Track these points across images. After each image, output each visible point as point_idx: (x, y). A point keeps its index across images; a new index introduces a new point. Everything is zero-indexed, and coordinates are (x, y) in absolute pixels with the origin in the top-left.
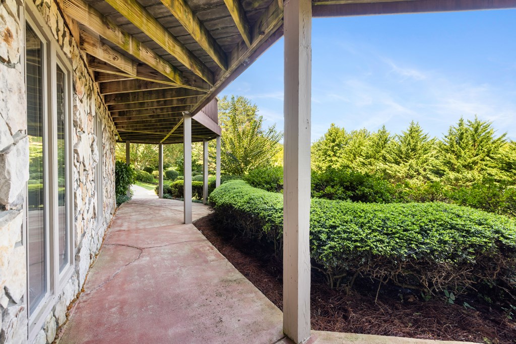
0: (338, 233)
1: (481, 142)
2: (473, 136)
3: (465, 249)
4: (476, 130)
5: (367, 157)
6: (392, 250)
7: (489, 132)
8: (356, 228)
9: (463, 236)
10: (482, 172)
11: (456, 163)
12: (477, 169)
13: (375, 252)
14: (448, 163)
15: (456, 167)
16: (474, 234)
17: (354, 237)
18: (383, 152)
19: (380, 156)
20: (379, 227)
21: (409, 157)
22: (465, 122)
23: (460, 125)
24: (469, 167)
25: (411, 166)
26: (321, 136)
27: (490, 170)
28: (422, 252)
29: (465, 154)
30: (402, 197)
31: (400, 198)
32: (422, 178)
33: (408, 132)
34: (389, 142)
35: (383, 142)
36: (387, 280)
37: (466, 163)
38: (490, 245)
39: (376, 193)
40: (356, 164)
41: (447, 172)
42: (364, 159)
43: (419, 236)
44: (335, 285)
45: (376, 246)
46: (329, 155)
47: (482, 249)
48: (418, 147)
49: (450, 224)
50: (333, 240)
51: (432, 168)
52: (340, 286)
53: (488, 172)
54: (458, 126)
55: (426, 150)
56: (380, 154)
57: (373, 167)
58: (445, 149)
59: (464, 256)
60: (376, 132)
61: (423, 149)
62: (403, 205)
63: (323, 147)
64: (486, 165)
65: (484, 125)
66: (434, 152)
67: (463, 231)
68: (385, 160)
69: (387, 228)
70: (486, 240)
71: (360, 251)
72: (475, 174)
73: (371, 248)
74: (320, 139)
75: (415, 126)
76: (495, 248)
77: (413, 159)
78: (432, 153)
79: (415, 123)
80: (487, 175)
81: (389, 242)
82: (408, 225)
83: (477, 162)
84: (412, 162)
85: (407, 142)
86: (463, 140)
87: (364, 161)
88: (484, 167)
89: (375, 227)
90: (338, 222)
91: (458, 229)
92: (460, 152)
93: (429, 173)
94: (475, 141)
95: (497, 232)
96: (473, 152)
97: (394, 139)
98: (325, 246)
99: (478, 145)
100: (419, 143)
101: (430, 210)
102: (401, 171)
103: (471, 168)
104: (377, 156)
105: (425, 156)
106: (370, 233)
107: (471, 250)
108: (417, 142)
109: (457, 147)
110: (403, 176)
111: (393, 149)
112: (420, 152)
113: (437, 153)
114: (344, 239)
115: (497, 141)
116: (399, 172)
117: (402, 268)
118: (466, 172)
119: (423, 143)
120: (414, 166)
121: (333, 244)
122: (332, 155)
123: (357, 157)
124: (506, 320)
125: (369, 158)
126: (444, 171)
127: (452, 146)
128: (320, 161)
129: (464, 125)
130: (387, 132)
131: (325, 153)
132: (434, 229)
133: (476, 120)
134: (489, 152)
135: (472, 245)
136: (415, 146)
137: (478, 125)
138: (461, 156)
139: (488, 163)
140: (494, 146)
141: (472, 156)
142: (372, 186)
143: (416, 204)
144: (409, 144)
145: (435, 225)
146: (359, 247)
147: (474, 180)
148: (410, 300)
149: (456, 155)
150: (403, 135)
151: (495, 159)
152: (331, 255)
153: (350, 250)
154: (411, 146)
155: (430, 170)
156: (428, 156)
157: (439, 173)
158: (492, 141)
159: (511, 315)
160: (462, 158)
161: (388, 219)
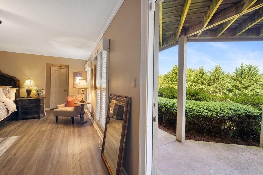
0: (193, 110)
1: (252, 76)
2: (248, 72)
3: (235, 116)
4: (250, 69)
5: (193, 82)
6: (211, 115)
7: (256, 71)
8: (199, 109)
9: (235, 112)
10: (252, 91)
11: (239, 86)
12: (250, 89)
13: (205, 116)
14: (235, 86)
15: (239, 88)
16: (238, 111)
17: (198, 112)
18: (202, 79)
19: (200, 82)
20: (206, 108)
21: (215, 82)
22: (244, 65)
23: (242, 67)
24: (246, 88)
25: (216, 87)
26: (169, 71)
27: (257, 90)
28: (221, 116)
29: (244, 81)
30: (214, 100)
31: (213, 100)
32: (222, 93)
33: (215, 70)
34: (205, 74)
35: (202, 75)
36: (209, 128)
37: (244, 86)
38: (243, 114)
39: (204, 98)
40: (188, 85)
41: (234, 90)
42: (192, 83)
43: (220, 111)
44: (189, 130)
45: (206, 114)
46: (174, 81)
47: (240, 116)
48: (220, 78)
49: (231, 108)
50: (191, 112)
51: (227, 88)
52: (191, 130)
53: (256, 91)
54: (240, 67)
55: (224, 79)
56: (200, 80)
57: (197, 87)
58: (234, 79)
59: (235, 118)
60: (198, 70)
61: (222, 78)
62: (214, 102)
63: (171, 76)
64: (255, 87)
65: (254, 67)
66: (228, 80)
67: (234, 110)
68: (203, 84)
69: (209, 109)
70: (242, 113)
71: (201, 116)
72: (249, 92)
73: (204, 115)
74: (169, 72)
75: (218, 67)
76: (245, 115)
77: (217, 83)
78: (227, 81)
79: (218, 65)
80: (255, 92)
81: (210, 113)
82: (216, 108)
83: (250, 86)
84: (217, 85)
85: (214, 75)
86: (243, 75)
87: (192, 84)
88: (254, 88)
89: (205, 108)
90: (192, 107)
91: (233, 110)
92: (241, 80)
93: (225, 91)
94: (249, 75)
95: (246, 111)
96: (248, 80)
97: (207, 73)
98: (188, 114)
99: (251, 77)
100: (220, 75)
101: (224, 104)
102: (211, 89)
103: (247, 89)
104: (199, 82)
105: (223, 82)
106: (204, 110)
107: (237, 116)
108: (219, 75)
109: (240, 78)
110: (212, 92)
111: (207, 78)
112: (221, 80)
113: (229, 81)
114: (195, 112)
115: (261, 75)
116: (210, 90)
117: (214, 122)
118: (244, 91)
119: (222, 75)
120: (218, 87)
121: (191, 113)
122: (175, 80)
123: (188, 82)
124: (250, 141)
125: (195, 83)
126: (233, 90)
127: (237, 77)
128: (169, 83)
129: (244, 67)
130: (204, 70)
131: (172, 80)
132: (225, 109)
133: (250, 64)
134: (256, 81)
135: (237, 115)
136: (218, 77)
137: (251, 67)
138: (242, 83)
139: (256, 86)
140: (259, 78)
141: (248, 82)
142: (202, 95)
143: (219, 102)
144: (215, 76)
145: (225, 108)
146: (200, 114)
147: (249, 94)
148: (216, 136)
149: (239, 82)
150: (212, 71)
151: (259, 84)
152: (190, 117)
153: (197, 116)
154: (216, 77)
155: (226, 89)
156: (225, 82)
157: (230, 91)
158: (258, 75)
159: (251, 139)
160: (242, 84)
161: (209, 106)
